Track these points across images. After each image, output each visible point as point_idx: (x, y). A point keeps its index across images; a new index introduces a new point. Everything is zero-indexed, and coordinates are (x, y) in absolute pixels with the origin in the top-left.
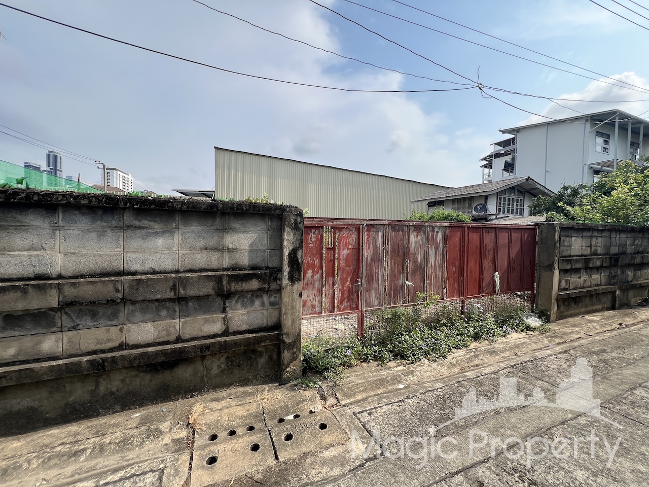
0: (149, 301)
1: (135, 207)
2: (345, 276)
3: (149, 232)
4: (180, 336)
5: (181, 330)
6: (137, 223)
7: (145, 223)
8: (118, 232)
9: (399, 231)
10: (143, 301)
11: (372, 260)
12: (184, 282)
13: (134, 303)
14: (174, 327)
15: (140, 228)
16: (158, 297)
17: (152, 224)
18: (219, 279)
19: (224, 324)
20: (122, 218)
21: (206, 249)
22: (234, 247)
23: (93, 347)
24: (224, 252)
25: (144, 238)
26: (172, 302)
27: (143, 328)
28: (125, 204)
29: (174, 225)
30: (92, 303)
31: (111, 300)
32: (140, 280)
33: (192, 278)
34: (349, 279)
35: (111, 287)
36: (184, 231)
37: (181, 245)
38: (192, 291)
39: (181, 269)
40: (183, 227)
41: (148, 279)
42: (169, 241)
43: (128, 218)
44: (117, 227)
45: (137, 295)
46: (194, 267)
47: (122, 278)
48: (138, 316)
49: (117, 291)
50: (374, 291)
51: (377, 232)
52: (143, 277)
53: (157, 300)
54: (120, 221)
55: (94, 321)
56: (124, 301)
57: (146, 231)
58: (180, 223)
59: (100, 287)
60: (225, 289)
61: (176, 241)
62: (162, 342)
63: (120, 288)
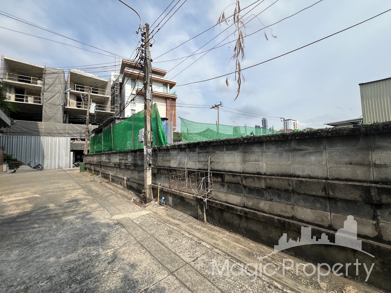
0: (308, 195)
1: (297, 138)
3: (306, 152)
4: (332, 226)
5: (332, 221)
6: (298, 147)
7: (303, 147)
8: (289, 153)
10: (304, 194)
12: (333, 187)
13: (299, 194)
14: (327, 217)
15: (300, 150)
16: (314, 193)
17: (307, 147)
19: (376, 230)
20: (290, 145)
21: (351, 164)
23: (279, 213)
24: (370, 167)
25: (303, 156)
26: (324, 199)
27: (305, 211)
28: (292, 137)
29: (322, 147)
31: (286, 190)
32: (301, 181)
33: (339, 185)
35: (286, 183)
36: (330, 151)
37: (329, 161)
38: (339, 195)
39: (330, 178)
40: (329, 148)
41: (306, 181)
42: (319, 158)
43: (293, 145)
44: (288, 150)
46: (340, 177)
47: (292, 178)
48: (302, 203)
49: (289, 185)
52: (303, 179)
54: (289, 147)
55: (280, 199)
56: (293, 191)
57: (304, 151)
58: (326, 145)
59: (281, 182)
60: (374, 198)
61: (324, 158)
62: (319, 225)
63: (291, 184)
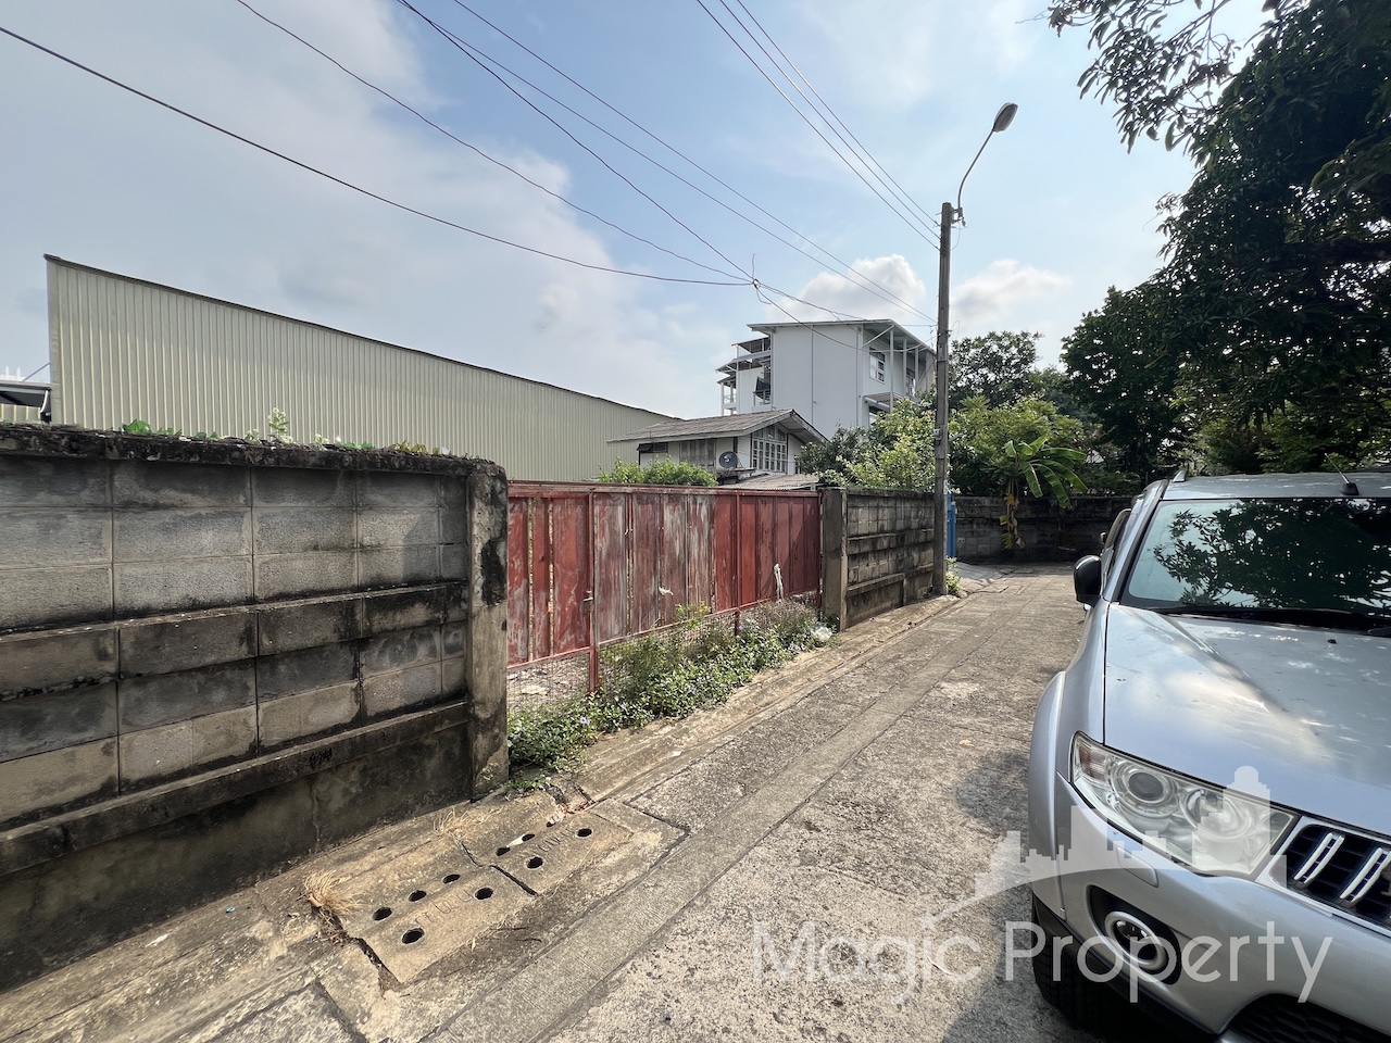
0: (182, 672)
1: (149, 459)
2: (566, 587)
3: (181, 517)
4: (259, 742)
5: (261, 728)
6: (148, 496)
7: (169, 495)
8: (99, 517)
9: (647, 503)
10: (168, 675)
11: (609, 555)
12: (272, 622)
13: (140, 679)
14: (245, 722)
15: (156, 507)
16: (210, 659)
17: (188, 497)
18: (348, 610)
19: (357, 702)
20: (107, 486)
21: (316, 548)
22: (373, 543)
23: (28, 804)
24: (353, 553)
25: (166, 529)
26: (240, 669)
27: (166, 737)
29: (242, 499)
30: (30, 693)
31: (84, 681)
32: (164, 625)
33: (289, 612)
34: (573, 592)
35: (85, 649)
36: (266, 511)
37: (260, 543)
38: (288, 640)
39: (260, 595)
40: (263, 504)
41: (185, 623)
42: (231, 536)
43: (125, 484)
44: (95, 507)
45: (156, 661)
46: (289, 589)
47: (115, 625)
48: (155, 710)
49: (103, 656)
50: (613, 609)
51: (614, 506)
52: (170, 619)
53: (203, 669)
54: (103, 491)
55: (31, 740)
56: (118, 679)
57: (171, 513)
58: (254, 494)
59: (54, 652)
60: (361, 627)
61: (246, 535)
62: (214, 762)
63: (110, 650)
